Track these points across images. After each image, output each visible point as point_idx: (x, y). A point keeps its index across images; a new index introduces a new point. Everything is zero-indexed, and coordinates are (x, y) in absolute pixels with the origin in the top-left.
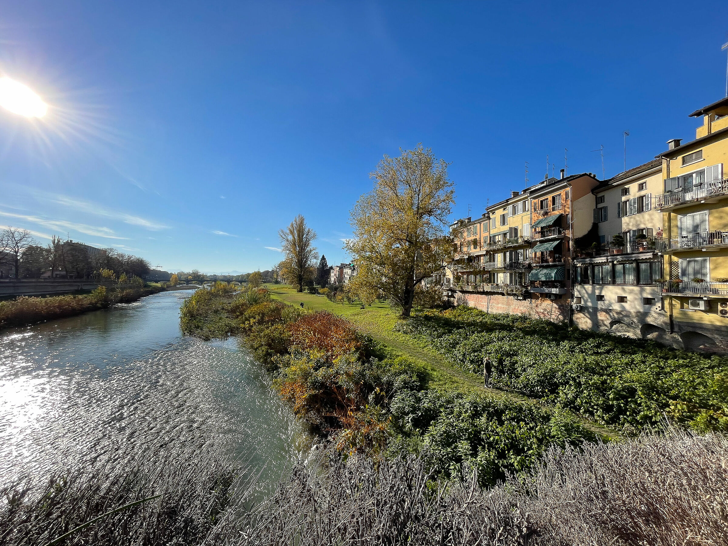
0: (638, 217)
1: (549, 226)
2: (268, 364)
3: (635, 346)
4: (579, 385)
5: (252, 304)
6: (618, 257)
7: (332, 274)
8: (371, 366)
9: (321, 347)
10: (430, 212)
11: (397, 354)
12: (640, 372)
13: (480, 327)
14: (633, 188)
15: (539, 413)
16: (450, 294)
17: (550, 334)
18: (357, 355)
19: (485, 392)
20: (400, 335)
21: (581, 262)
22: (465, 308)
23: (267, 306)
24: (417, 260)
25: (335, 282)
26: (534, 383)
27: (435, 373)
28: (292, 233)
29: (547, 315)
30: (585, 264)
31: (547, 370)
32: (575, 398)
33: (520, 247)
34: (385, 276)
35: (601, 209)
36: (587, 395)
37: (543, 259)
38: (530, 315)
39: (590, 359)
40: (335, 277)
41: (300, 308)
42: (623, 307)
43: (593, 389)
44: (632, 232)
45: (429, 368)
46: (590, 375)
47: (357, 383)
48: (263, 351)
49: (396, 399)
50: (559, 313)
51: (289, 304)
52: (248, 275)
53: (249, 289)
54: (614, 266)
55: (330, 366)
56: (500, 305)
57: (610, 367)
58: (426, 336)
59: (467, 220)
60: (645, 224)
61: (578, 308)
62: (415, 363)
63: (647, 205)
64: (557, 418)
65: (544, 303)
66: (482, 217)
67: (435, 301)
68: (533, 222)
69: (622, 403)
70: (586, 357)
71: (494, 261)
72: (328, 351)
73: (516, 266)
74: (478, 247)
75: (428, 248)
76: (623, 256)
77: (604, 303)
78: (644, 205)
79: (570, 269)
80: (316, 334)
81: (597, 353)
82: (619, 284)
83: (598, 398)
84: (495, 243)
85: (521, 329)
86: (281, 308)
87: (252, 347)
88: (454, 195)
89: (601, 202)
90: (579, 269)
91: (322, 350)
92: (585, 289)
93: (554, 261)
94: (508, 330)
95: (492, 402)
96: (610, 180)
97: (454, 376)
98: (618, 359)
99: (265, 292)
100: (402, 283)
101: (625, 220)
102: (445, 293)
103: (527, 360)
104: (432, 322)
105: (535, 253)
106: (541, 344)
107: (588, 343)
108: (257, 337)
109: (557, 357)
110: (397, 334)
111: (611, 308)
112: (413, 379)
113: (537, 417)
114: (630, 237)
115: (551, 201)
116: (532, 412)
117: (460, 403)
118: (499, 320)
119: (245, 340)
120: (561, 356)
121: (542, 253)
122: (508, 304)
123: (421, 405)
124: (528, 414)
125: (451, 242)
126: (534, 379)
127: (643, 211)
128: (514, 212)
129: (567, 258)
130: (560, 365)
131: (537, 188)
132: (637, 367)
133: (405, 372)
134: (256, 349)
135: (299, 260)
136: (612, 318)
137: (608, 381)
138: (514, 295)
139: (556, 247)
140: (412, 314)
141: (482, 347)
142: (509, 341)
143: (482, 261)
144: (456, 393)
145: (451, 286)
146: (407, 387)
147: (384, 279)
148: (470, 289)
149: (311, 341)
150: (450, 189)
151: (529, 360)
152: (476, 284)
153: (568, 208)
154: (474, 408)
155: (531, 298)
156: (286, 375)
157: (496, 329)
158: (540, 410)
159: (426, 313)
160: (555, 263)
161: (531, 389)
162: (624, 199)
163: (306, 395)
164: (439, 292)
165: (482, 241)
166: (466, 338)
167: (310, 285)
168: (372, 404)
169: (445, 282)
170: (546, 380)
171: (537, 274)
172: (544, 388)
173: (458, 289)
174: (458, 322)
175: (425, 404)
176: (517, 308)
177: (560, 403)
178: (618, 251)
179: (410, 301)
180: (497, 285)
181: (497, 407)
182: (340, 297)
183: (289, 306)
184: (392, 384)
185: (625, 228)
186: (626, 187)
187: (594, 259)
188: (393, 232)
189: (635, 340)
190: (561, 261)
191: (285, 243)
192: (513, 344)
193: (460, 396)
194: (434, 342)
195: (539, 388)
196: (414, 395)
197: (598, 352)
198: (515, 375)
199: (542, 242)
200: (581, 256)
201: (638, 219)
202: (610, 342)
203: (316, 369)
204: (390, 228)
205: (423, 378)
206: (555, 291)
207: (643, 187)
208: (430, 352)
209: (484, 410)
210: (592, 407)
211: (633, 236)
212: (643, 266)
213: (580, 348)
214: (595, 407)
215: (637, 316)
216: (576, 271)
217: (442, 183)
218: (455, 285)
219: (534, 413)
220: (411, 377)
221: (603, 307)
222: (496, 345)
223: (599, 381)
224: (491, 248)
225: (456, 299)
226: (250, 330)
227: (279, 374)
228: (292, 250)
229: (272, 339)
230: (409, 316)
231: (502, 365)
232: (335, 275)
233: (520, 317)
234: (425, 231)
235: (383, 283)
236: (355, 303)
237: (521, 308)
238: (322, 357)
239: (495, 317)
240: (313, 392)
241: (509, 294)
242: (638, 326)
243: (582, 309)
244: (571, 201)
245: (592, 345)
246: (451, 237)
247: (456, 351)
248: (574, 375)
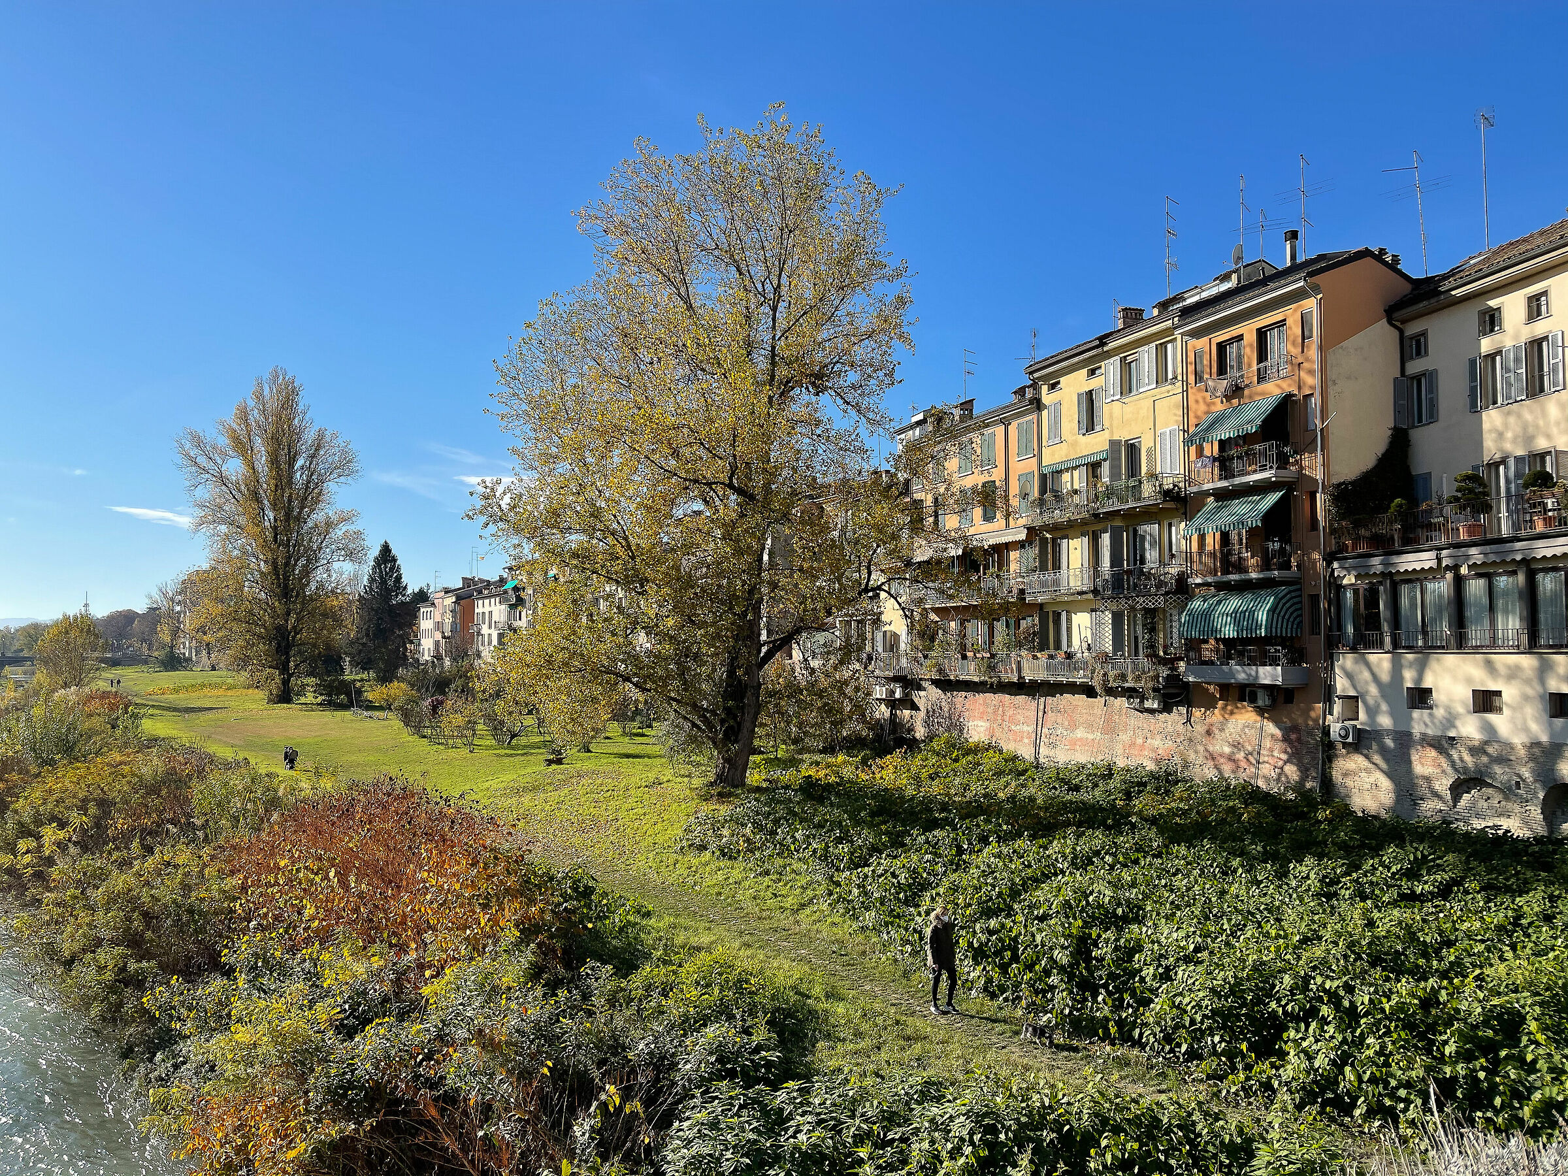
0: (1528, 411)
1: (1247, 439)
2: (127, 1024)
3: (1528, 865)
4: (1350, 1016)
5: (51, 763)
6: (1473, 551)
7: (425, 624)
8: (586, 997)
9: (370, 932)
10: (819, 376)
11: (694, 941)
12: (1537, 954)
13: (1011, 818)
14: (1512, 306)
15: (1217, 1136)
16: (897, 695)
17: (1254, 835)
18: (528, 956)
19: (1027, 1068)
20: (707, 864)
21: (1354, 568)
22: (954, 746)
23: (127, 768)
24: (772, 565)
25: (438, 657)
26: (1202, 1022)
27: (840, 1009)
28: (242, 446)
29: (1243, 764)
30: (1367, 575)
31: (1243, 969)
32: (1339, 1065)
33: (1149, 514)
34: (648, 630)
35: (1418, 378)
36: (1376, 1053)
37: (1227, 560)
38: (1186, 765)
39: (1389, 920)
40: (438, 636)
41: (282, 770)
42: (1490, 729)
43: (1397, 1027)
44: (1511, 462)
45: (817, 990)
46: (1388, 979)
47: (525, 1075)
48: (101, 969)
49: (686, 1124)
50: (1284, 757)
51: (225, 753)
52: (34, 632)
53: (37, 693)
54: (1459, 581)
55: (412, 1009)
56: (1080, 733)
57: (1450, 944)
58: (805, 861)
59: (957, 412)
60: (1549, 437)
61: (1347, 736)
62: (761, 972)
63: (1555, 369)
64: (1276, 1146)
65: (1233, 719)
66: (1014, 399)
67: (842, 722)
68: (1193, 421)
69: (1483, 1068)
70: (1376, 915)
71: (1057, 566)
72: (402, 949)
73: (1135, 585)
74: (998, 515)
75: (815, 520)
76: (1488, 548)
77: (1431, 714)
78: (1546, 369)
79: (1318, 596)
80: (352, 878)
81: (1410, 899)
82: (1477, 647)
83: (1411, 1061)
84: (1058, 497)
85: (1153, 821)
86: (190, 776)
87: (51, 951)
88: (909, 314)
89: (1418, 353)
90: (1349, 594)
91: (375, 948)
92: (1368, 665)
93: (1266, 566)
94: (1108, 828)
95: (1050, 1107)
96: (1445, 277)
97: (913, 1013)
98: (1476, 913)
99: (113, 708)
100: (712, 656)
101: (1491, 419)
102: (880, 692)
103: (1175, 935)
104: (832, 805)
105: (1202, 538)
106: (1225, 873)
107: (1382, 864)
108: (73, 908)
109: (1278, 920)
110: (695, 862)
111: (1452, 734)
112: (756, 1039)
113: (1210, 1148)
114: (1508, 481)
115: (1251, 345)
116: (1194, 1132)
117: (932, 1121)
118: (1077, 788)
119: (16, 923)
120: (1290, 914)
121: (1225, 537)
122: (1110, 729)
123: (786, 1142)
124: (1181, 1143)
125: (901, 494)
126: (1200, 1007)
127: (1542, 390)
128: (1127, 387)
129: (1309, 554)
130: (1287, 947)
131: (1205, 295)
132: (1529, 936)
133: (724, 1012)
134: (69, 963)
135: (275, 564)
136: (1456, 770)
137: (1443, 996)
138: (1130, 693)
139: (1270, 516)
140: (754, 777)
141: (1015, 894)
142: (1112, 867)
143: (1013, 567)
144: (917, 1079)
145: (904, 662)
146: (731, 1074)
147: (643, 641)
148: (971, 672)
149: (329, 911)
150: (891, 291)
151: (1182, 934)
152: (993, 656)
153: (1311, 372)
154: (985, 1133)
155: (1190, 704)
156: (212, 1069)
157: (1068, 824)
158: (1221, 1123)
159: (807, 771)
160: (1267, 574)
161: (1191, 1046)
162: (1486, 345)
163: (302, 1148)
164: (857, 689)
165: (1014, 489)
166: (958, 865)
167: (328, 673)
168: (590, 1154)
169: (880, 649)
170: (1241, 1007)
171: (1206, 615)
172: (1234, 1038)
173: (926, 672)
174: (927, 804)
175: (802, 1137)
176: (1140, 741)
177: (1289, 1090)
178: (1471, 530)
179: (747, 724)
180: (1069, 656)
181: (1069, 1123)
182: (459, 720)
183: (227, 766)
184: (673, 1066)
185: (1491, 448)
186: (1493, 303)
187: (1396, 559)
188: (676, 454)
189: (1525, 842)
190: (1289, 567)
191: (207, 492)
192: (1127, 877)
193: (931, 1092)
194: (838, 884)
195: (1217, 1039)
196: (759, 1103)
197: (1413, 892)
198: (1133, 994)
199: (1223, 496)
200: (1354, 548)
201: (1528, 417)
202: (1450, 857)
203: (348, 1031)
204: (664, 436)
205: (793, 1033)
206: (1269, 675)
207: (1539, 306)
208: (824, 927)
209: (1020, 1141)
210: (1393, 1095)
211: (1518, 475)
212: (1548, 583)
213: (1356, 881)
214: (1402, 1093)
215: (1532, 758)
216: (1338, 602)
217: (861, 263)
218: (916, 659)
219: (1200, 1135)
220: (747, 1031)
221: (1430, 732)
222: (1068, 884)
223: (1414, 996)
224: (1047, 519)
225: (922, 714)
226: (39, 876)
227: (176, 1067)
228: (242, 520)
229: (146, 915)
230: (743, 784)
231: (1088, 958)
232: (438, 626)
233: (1152, 775)
234: (799, 451)
235: (636, 657)
236: (523, 741)
237: (1157, 742)
238: (376, 975)
239: (1066, 780)
240: (332, 1131)
241: (1110, 692)
242: (1535, 793)
243: (1361, 741)
244: (1321, 348)
245: (1394, 869)
246: (902, 476)
247: (919, 914)
248: (1336, 983)
